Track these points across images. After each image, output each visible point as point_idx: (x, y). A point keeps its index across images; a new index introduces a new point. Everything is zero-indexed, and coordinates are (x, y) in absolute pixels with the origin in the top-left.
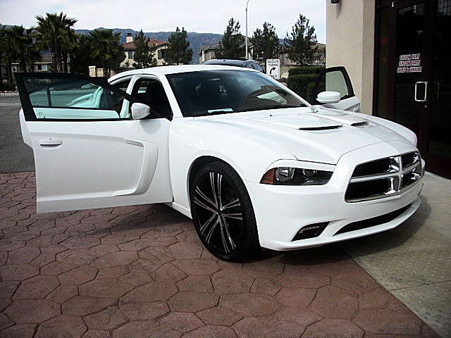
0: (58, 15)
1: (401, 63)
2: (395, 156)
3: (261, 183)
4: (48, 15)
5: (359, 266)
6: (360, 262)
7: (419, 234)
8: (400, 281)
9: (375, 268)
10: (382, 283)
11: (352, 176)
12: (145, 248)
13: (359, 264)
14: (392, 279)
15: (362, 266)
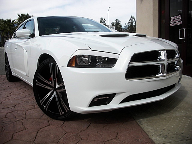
0: (26, 14)
1: (172, 22)
2: (162, 50)
3: (67, 67)
4: (21, 14)
5: (139, 126)
6: (140, 123)
7: (181, 105)
8: (166, 137)
9: (150, 127)
10: (153, 138)
11: (130, 62)
12: (13, 112)
13: (140, 124)
14: (161, 135)
15: (142, 126)
